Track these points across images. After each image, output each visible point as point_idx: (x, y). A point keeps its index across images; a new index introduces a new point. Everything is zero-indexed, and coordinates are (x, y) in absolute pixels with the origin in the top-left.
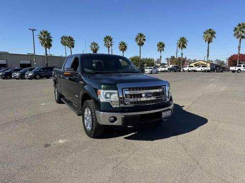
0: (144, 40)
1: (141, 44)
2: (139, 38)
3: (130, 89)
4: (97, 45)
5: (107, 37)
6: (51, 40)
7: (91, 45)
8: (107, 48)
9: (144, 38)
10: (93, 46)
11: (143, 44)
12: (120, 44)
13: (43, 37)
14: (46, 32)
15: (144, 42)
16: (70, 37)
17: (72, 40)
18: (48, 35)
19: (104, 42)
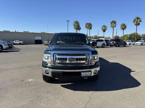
0: (141, 21)
1: (138, 24)
2: (136, 20)
3: (59, 54)
4: (106, 27)
5: (113, 21)
6: (79, 26)
7: (102, 27)
8: (112, 28)
9: (140, 20)
10: (103, 28)
11: (139, 24)
12: (122, 25)
13: (75, 25)
14: (77, 22)
15: (140, 23)
16: (90, 23)
17: (91, 25)
18: (78, 23)
19: (111, 24)
